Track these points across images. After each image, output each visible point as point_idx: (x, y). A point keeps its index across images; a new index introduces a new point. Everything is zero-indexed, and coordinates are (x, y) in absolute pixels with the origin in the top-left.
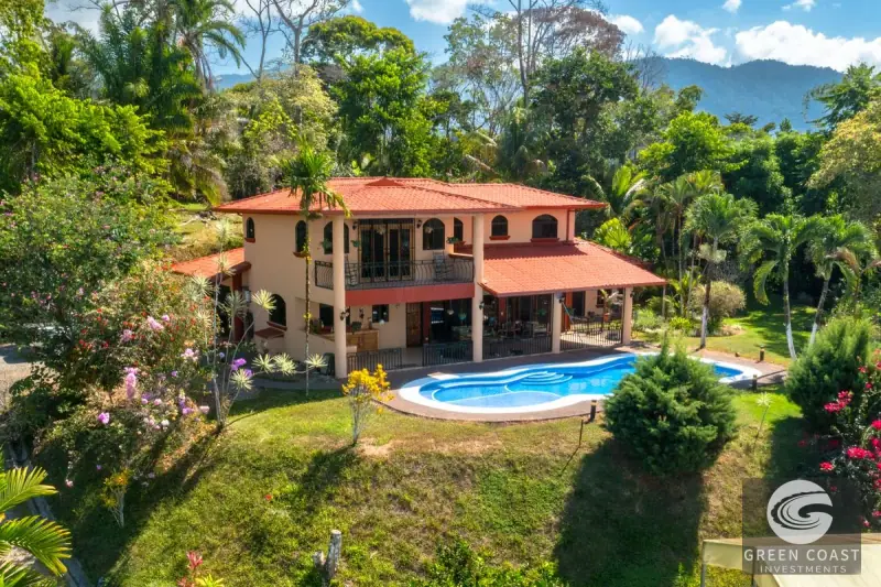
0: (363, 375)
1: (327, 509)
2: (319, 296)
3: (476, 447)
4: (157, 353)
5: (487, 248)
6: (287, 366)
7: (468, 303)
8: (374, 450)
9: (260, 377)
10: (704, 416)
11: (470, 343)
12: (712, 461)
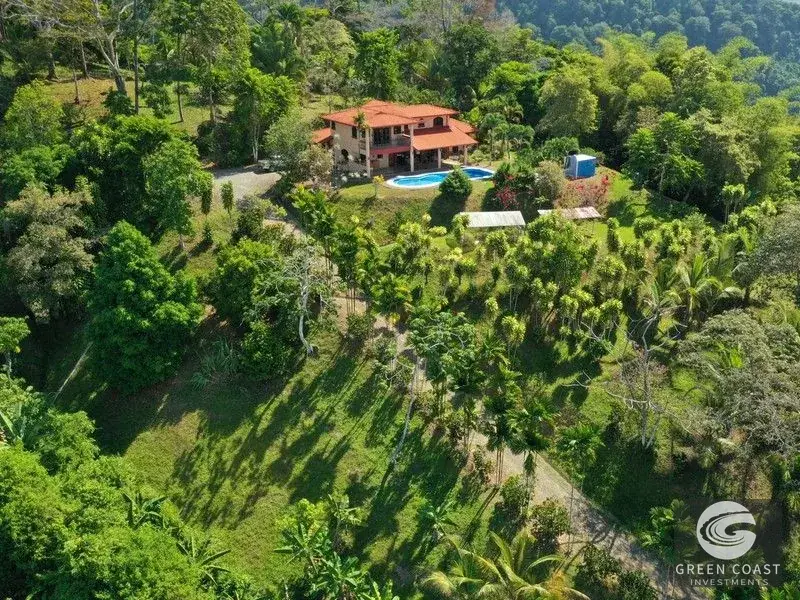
0: (377, 177)
1: (369, 212)
2: (362, 152)
3: (407, 196)
4: (319, 172)
5: (415, 131)
6: (358, 176)
7: (409, 152)
8: (380, 197)
9: (350, 178)
10: (462, 187)
11: (409, 165)
12: (466, 199)
